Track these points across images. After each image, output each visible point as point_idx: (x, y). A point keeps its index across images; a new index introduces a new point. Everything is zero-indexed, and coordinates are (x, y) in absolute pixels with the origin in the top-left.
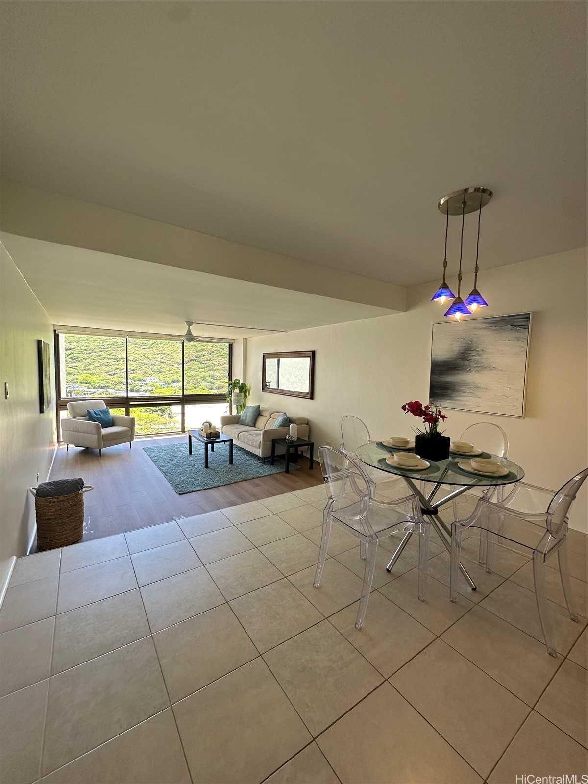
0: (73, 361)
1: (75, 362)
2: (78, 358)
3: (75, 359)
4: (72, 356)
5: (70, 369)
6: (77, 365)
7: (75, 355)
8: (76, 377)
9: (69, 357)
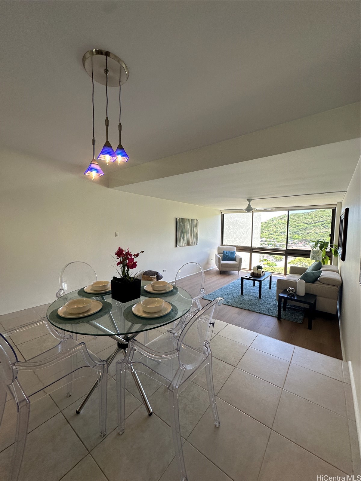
0: (324, 229)
1: (325, 229)
2: (328, 227)
3: (326, 227)
4: (324, 225)
5: (322, 233)
6: (327, 231)
7: (326, 224)
8: (326, 238)
9: (322, 226)
